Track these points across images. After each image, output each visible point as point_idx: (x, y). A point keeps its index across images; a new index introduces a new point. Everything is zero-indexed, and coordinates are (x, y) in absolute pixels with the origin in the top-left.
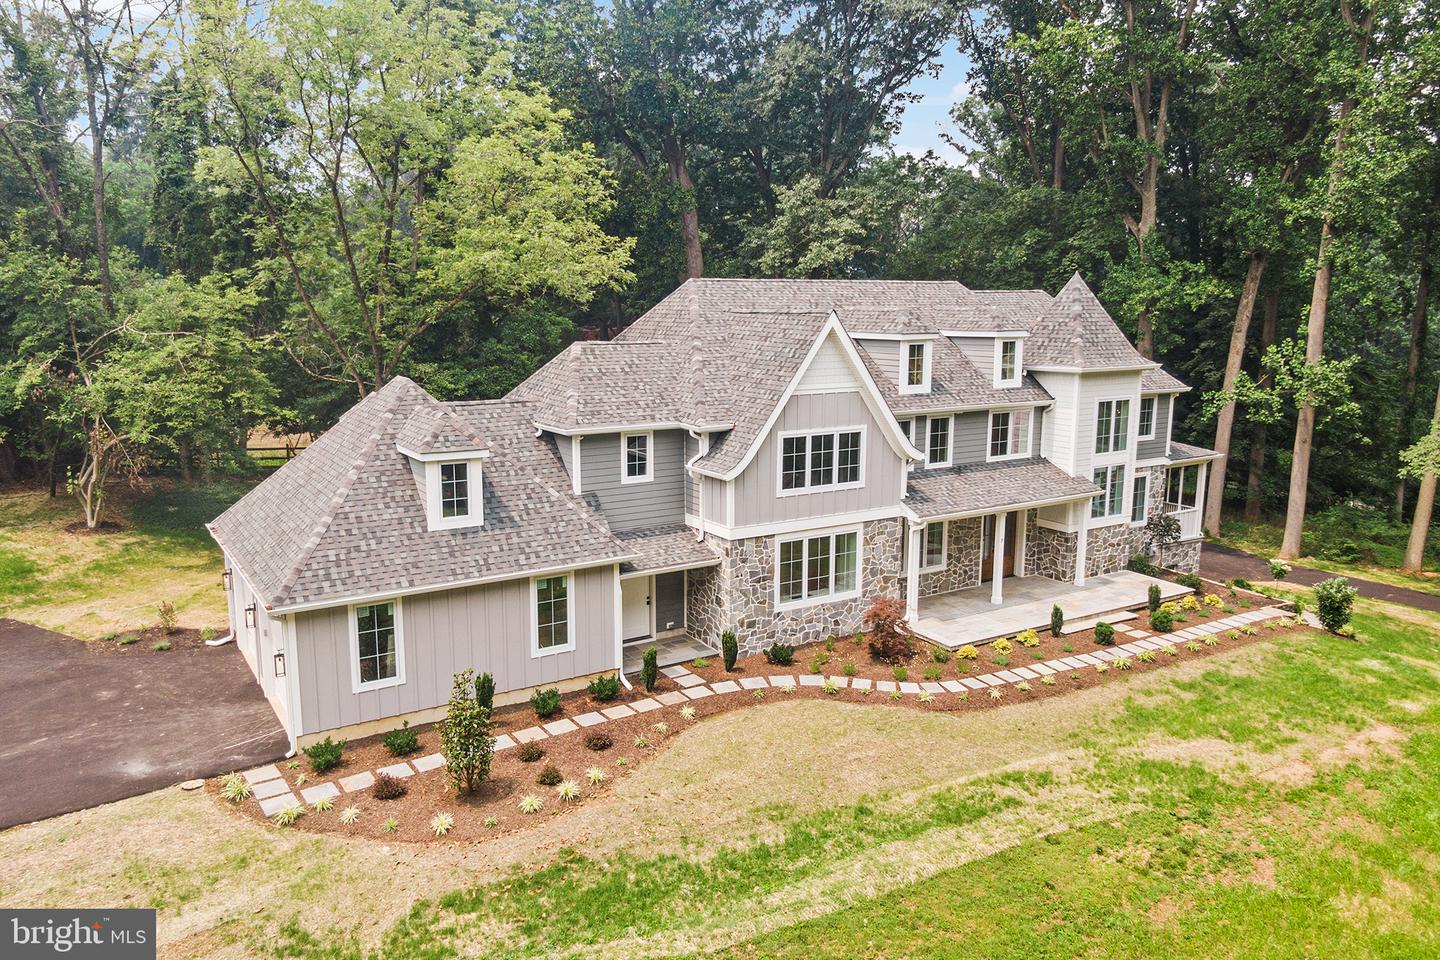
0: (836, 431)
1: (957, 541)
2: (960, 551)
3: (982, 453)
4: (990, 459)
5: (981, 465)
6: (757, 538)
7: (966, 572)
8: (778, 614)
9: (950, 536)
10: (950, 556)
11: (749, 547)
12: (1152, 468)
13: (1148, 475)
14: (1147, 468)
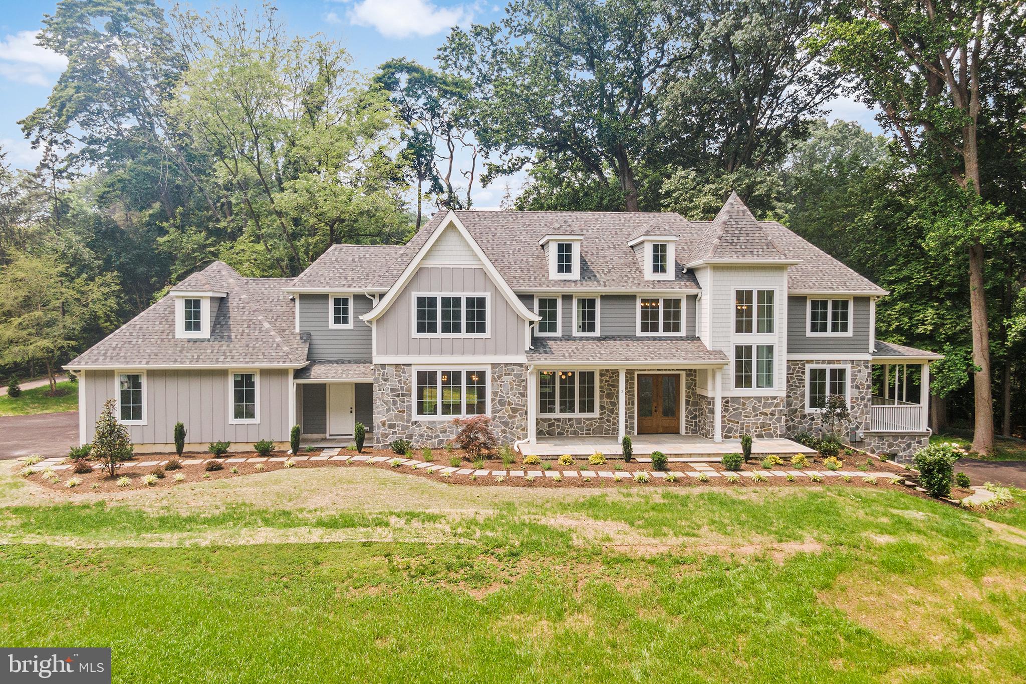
0: (464, 295)
2: (613, 404)
3: (631, 329)
4: (639, 333)
5: (634, 338)
6: (397, 365)
8: (416, 422)
10: (602, 408)
11: (390, 371)
12: (852, 362)
13: (848, 368)
14: (845, 361)
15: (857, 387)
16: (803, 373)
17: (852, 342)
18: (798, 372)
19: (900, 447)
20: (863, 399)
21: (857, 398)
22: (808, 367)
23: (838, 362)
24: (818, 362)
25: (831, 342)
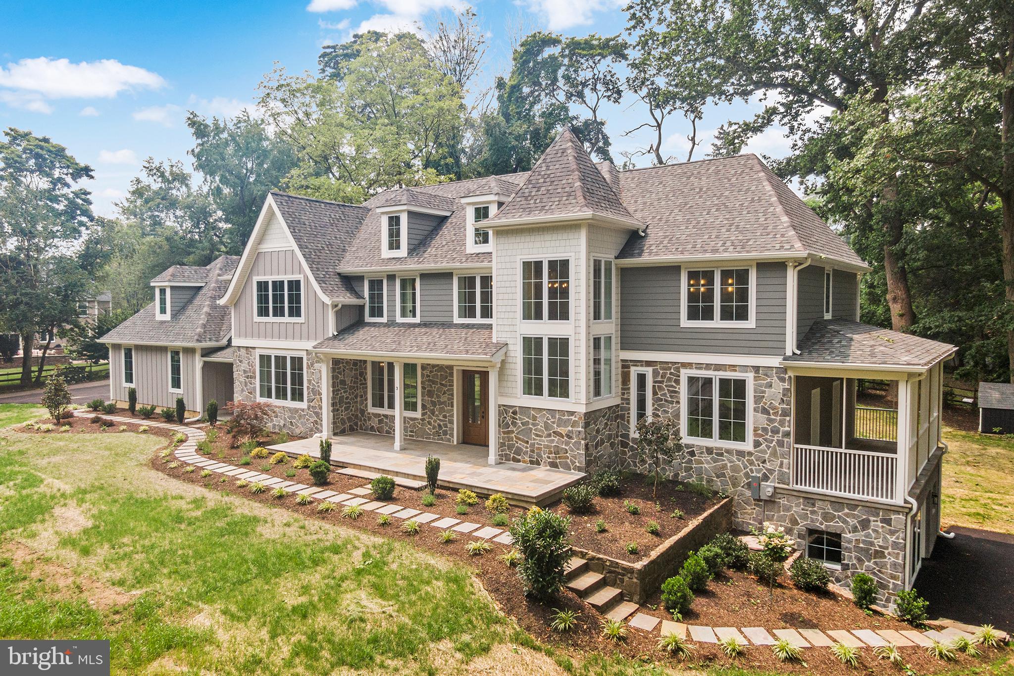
0: (285, 279)
1: (430, 394)
2: (434, 404)
3: (449, 314)
4: (457, 320)
5: (450, 325)
6: (247, 348)
7: (439, 425)
9: (423, 388)
10: (424, 407)
11: (243, 353)
12: (756, 369)
13: (749, 377)
14: (745, 368)
15: (765, 411)
16: (677, 382)
17: (753, 337)
18: (669, 379)
19: (845, 522)
20: (775, 431)
21: (765, 430)
22: (685, 374)
23: (733, 368)
24: (699, 366)
25: (720, 336)
